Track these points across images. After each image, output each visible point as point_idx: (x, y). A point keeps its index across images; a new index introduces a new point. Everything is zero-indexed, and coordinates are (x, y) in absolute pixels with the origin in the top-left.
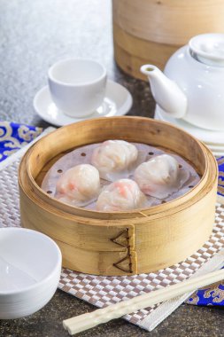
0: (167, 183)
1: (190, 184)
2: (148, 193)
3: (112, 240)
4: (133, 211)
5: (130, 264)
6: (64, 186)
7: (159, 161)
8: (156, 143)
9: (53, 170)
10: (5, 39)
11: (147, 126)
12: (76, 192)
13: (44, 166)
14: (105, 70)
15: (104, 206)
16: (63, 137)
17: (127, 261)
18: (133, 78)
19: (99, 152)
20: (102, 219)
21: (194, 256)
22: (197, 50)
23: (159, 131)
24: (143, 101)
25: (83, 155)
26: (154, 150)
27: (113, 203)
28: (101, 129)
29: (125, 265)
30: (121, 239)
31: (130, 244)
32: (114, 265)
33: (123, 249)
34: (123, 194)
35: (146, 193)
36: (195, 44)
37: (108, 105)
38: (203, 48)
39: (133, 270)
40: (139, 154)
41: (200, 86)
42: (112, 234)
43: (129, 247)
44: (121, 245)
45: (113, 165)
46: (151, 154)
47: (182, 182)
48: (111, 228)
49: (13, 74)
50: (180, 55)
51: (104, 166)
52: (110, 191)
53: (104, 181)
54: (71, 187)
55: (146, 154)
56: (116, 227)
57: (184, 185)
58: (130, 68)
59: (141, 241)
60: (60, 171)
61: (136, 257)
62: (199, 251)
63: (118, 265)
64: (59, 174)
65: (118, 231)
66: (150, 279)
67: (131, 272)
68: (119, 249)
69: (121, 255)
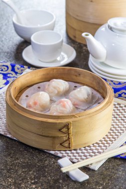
0: (87, 101)
1: (98, 102)
3: (60, 130)
4: (71, 114)
5: (69, 144)
6: (31, 103)
7: (82, 89)
8: (78, 81)
9: (24, 95)
10: (7, 21)
11: (73, 72)
12: (38, 106)
14: (62, 37)
15: (54, 113)
16: (28, 78)
17: (68, 142)
18: (77, 42)
19: (49, 85)
20: (54, 119)
22: (112, 25)
23: (79, 75)
24: (82, 54)
25: (39, 88)
26: (77, 85)
27: (59, 111)
29: (66, 144)
30: (64, 130)
31: (70, 132)
32: (61, 144)
33: (66, 135)
34: (64, 106)
35: (76, 106)
36: (111, 22)
37: (63, 56)
38: (115, 24)
39: (70, 146)
40: (70, 87)
42: (60, 127)
43: (69, 134)
44: (65, 133)
45: (56, 92)
46: (76, 87)
47: (94, 101)
48: (59, 123)
49: (11, 39)
50: (103, 29)
52: (58, 104)
53: (52, 101)
54: (35, 104)
55: (73, 87)
56: (62, 123)
57: (95, 103)
58: (75, 37)
59: (75, 131)
60: (27, 96)
61: (73, 140)
62: (104, 138)
63: (63, 144)
64: (26, 98)
65: (63, 125)
66: (78, 153)
67: (70, 148)
68: (63, 135)
69: (65, 138)
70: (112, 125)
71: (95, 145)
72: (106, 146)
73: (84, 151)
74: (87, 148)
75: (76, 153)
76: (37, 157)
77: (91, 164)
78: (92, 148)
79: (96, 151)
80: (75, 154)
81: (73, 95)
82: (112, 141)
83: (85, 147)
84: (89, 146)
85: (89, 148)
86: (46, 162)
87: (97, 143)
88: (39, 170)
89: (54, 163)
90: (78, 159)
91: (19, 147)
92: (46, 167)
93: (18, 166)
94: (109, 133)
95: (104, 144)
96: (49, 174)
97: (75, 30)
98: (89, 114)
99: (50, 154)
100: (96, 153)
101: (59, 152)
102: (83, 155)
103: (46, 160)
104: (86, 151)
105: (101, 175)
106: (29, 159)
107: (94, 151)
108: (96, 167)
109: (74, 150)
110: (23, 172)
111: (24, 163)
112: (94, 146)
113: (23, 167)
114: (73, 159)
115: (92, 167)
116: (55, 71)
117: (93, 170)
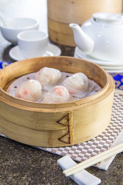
0: (83, 88)
2: (73, 95)
3: (58, 122)
4: (71, 102)
5: (69, 138)
6: (21, 93)
8: (70, 71)
9: (12, 87)
11: (64, 61)
12: (29, 96)
13: (6, 85)
15: (49, 102)
17: (68, 136)
21: (103, 133)
23: (71, 63)
25: (28, 78)
27: (54, 100)
28: (37, 64)
29: (66, 139)
30: (64, 121)
31: (70, 124)
32: (59, 139)
33: (65, 127)
39: (71, 142)
41: (99, 36)
42: (58, 118)
43: (69, 126)
44: (64, 125)
45: (48, 81)
46: (67, 76)
51: (43, 82)
52: (52, 93)
53: (44, 91)
54: (26, 93)
56: (60, 113)
57: (92, 90)
59: (76, 122)
60: (15, 87)
61: (73, 133)
62: (106, 130)
63: (62, 139)
64: (15, 89)
65: (62, 115)
66: (80, 149)
67: (70, 143)
68: (62, 128)
69: (64, 132)
70: (112, 115)
71: (98, 138)
72: (112, 139)
73: (87, 146)
74: (89, 142)
75: (78, 149)
76: (31, 156)
77: (99, 163)
78: (96, 142)
79: (102, 146)
80: (77, 151)
81: (67, 83)
82: (117, 132)
83: (87, 142)
84: (91, 140)
85: (92, 143)
86: (43, 162)
87: (99, 136)
88: (34, 174)
89: (52, 163)
90: (81, 157)
91: (9, 146)
92: (43, 169)
93: (8, 170)
94: (111, 123)
95: (108, 136)
96: (48, 178)
97: (57, 33)
98: (92, 101)
99: (46, 152)
100: (102, 148)
101: (56, 149)
102: (86, 151)
103: (42, 160)
104: (89, 147)
105: (114, 176)
106: (21, 160)
107: (99, 145)
108: (106, 166)
109: (75, 145)
110: (14, 177)
111: (15, 165)
112: (97, 140)
113: (14, 171)
114: (75, 157)
115: (100, 166)
116: (44, 60)
117: (103, 170)
